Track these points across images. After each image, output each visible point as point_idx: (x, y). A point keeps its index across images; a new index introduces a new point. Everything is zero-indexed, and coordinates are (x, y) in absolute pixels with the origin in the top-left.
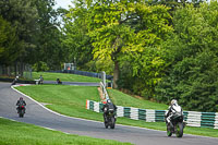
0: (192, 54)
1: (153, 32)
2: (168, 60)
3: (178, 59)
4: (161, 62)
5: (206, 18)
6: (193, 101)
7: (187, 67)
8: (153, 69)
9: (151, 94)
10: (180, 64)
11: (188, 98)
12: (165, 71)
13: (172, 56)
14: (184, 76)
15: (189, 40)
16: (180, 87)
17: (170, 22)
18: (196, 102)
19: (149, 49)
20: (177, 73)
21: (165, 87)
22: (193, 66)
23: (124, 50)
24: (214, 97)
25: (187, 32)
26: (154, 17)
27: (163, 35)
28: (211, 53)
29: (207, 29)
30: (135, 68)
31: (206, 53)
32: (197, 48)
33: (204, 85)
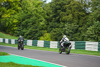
0: (29, 18)
1: (14, 9)
2: (20, 20)
3: (23, 20)
4: (17, 21)
5: (34, 4)
6: (29, 36)
7: (27, 23)
8: (14, 24)
9: (13, 33)
10: (24, 22)
11: (27, 35)
12: (18, 25)
13: (21, 19)
14: (25, 26)
15: (28, 13)
16: (24, 31)
17: (20, 6)
18: (30, 36)
19: (12, 16)
20: (23, 25)
21: (19, 31)
22: (29, 22)
23: (3, 16)
24: (37, 35)
25: (27, 9)
26: (14, 4)
27: (17, 11)
28: (36, 18)
29: (34, 8)
30: (7, 23)
31: (34, 18)
32: (31, 16)
33: (33, 30)
